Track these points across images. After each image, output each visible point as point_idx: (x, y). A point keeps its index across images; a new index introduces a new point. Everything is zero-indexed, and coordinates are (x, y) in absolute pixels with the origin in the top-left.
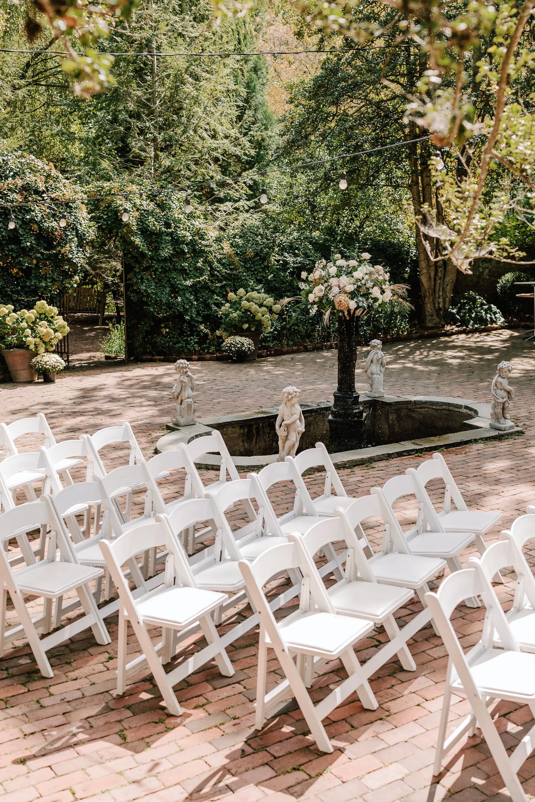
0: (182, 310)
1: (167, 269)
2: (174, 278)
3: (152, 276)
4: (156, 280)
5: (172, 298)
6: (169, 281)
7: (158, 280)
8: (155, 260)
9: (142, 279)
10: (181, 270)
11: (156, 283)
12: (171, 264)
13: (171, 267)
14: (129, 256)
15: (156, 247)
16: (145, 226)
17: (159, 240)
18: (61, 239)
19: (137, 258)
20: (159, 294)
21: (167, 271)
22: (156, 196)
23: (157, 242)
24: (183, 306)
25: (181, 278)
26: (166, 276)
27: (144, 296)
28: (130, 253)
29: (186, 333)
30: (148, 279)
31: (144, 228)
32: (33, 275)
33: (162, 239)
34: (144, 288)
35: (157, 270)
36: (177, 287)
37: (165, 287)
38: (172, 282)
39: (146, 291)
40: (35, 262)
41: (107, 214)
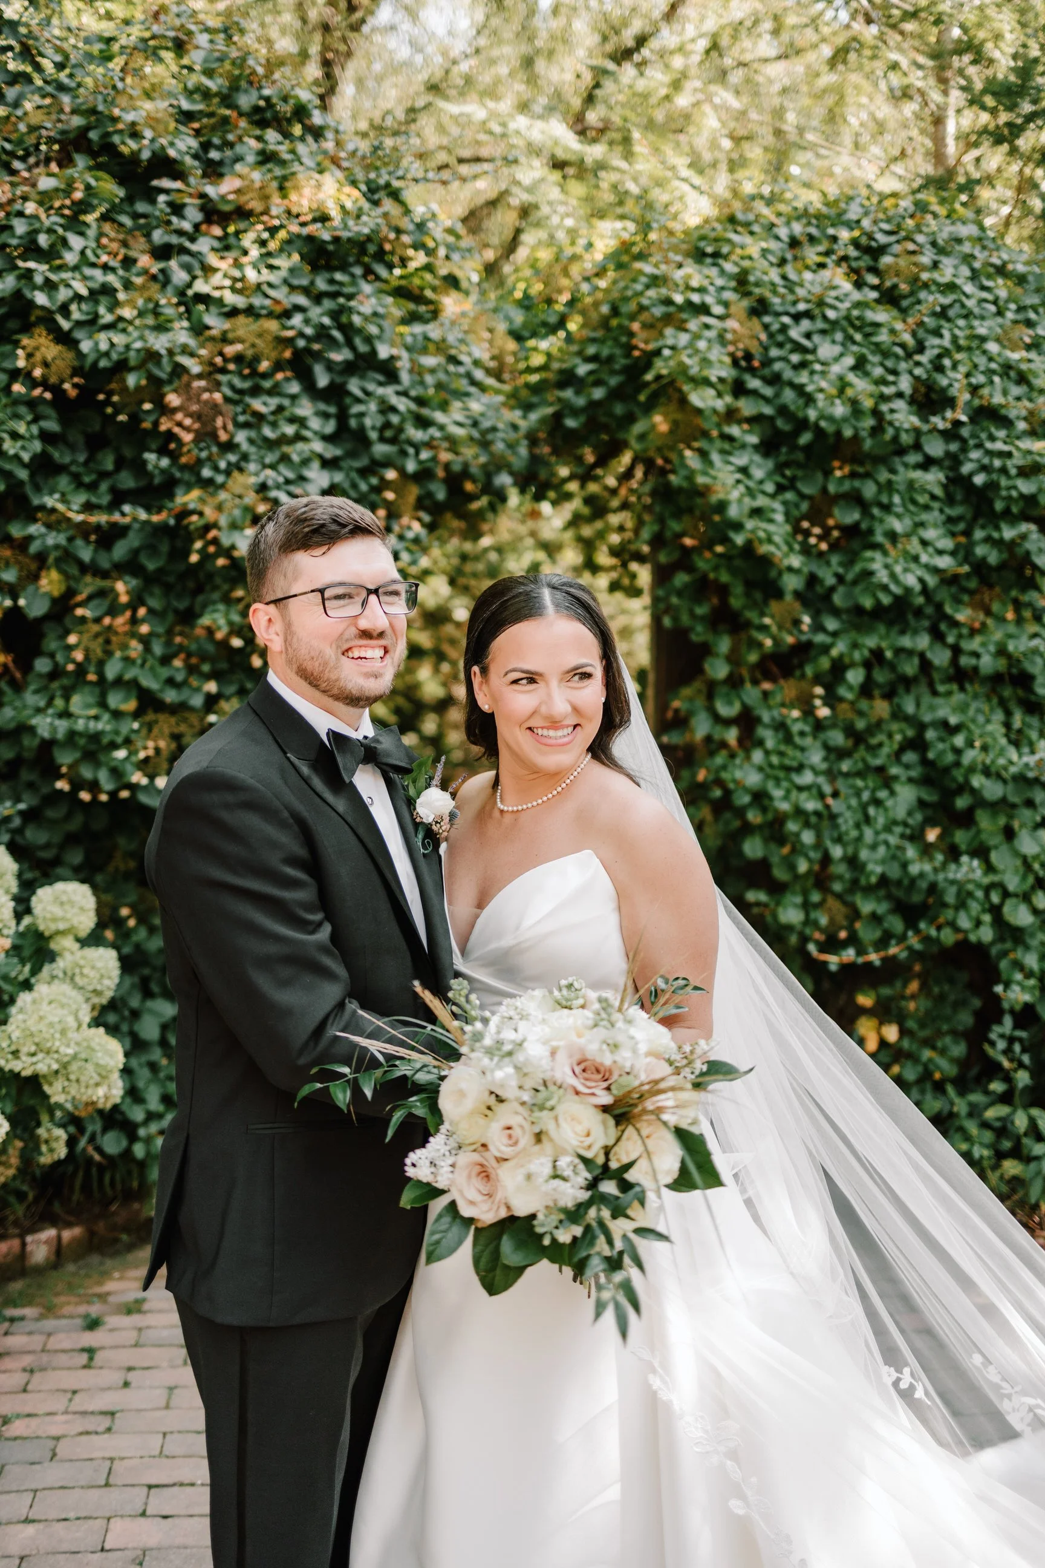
0: (986, 934)
1: (910, 668)
2: (948, 729)
3: (808, 712)
4: (837, 738)
5: (927, 850)
6: (918, 744)
7: (850, 731)
8: (836, 612)
9: (747, 721)
10: (997, 679)
11: (835, 754)
12: (938, 636)
13: (941, 658)
14: (681, 579)
15: (851, 531)
16: (788, 395)
17: (869, 490)
18: (206, 435)
19: (723, 591)
20: (847, 822)
21: (907, 683)
22: (882, 250)
23: (856, 499)
24: (996, 911)
25: (996, 727)
26: (898, 714)
27: (747, 829)
28: (685, 560)
29: (1008, 1078)
30: (781, 727)
31: (783, 411)
32: (42, 665)
33: (889, 487)
34: (753, 779)
35: (839, 668)
36: (965, 787)
37: (888, 782)
38: (938, 749)
39: (760, 797)
40: (51, 582)
41: (593, 359)
